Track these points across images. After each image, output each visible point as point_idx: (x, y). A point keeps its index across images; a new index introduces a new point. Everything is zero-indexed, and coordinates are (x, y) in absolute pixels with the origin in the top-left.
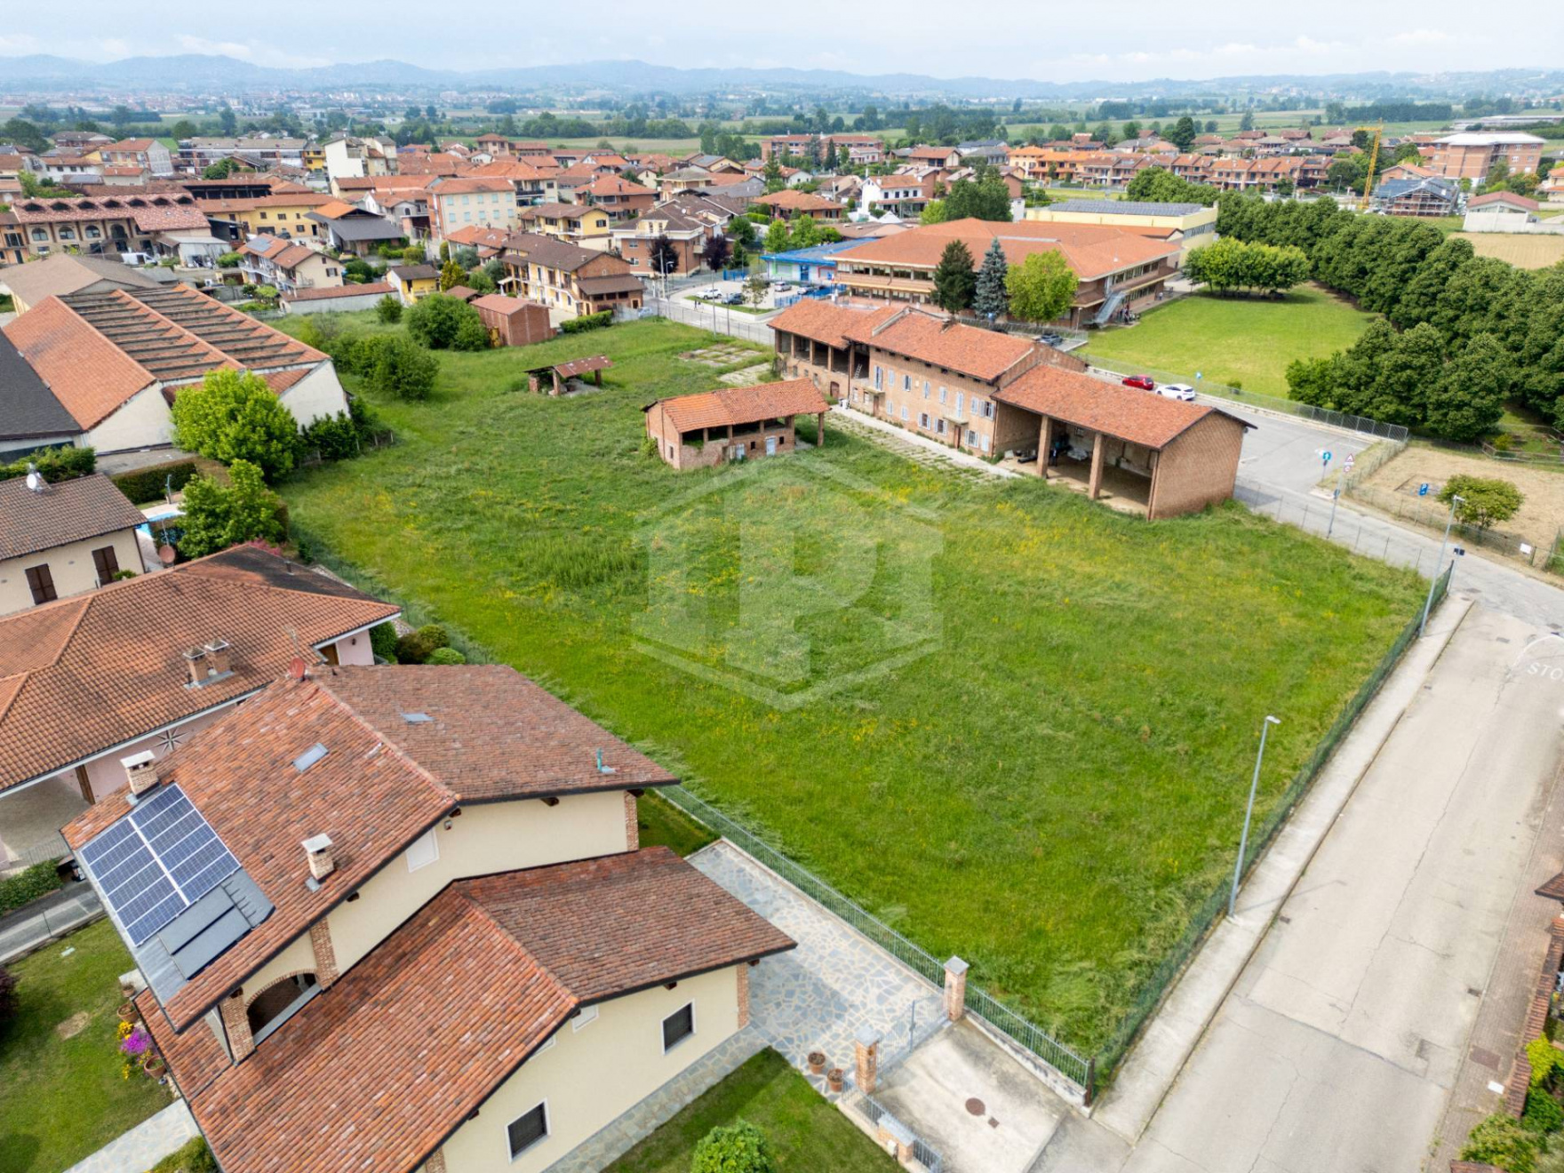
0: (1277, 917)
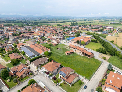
0: (95, 76)
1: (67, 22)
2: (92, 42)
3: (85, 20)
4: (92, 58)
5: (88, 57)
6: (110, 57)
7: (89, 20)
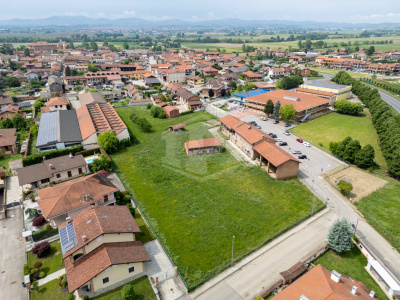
0: (240, 269)
1: (288, 40)
2: (339, 112)
3: (366, 35)
4: (290, 178)
5: (273, 175)
6: (384, 189)
7: (379, 35)
